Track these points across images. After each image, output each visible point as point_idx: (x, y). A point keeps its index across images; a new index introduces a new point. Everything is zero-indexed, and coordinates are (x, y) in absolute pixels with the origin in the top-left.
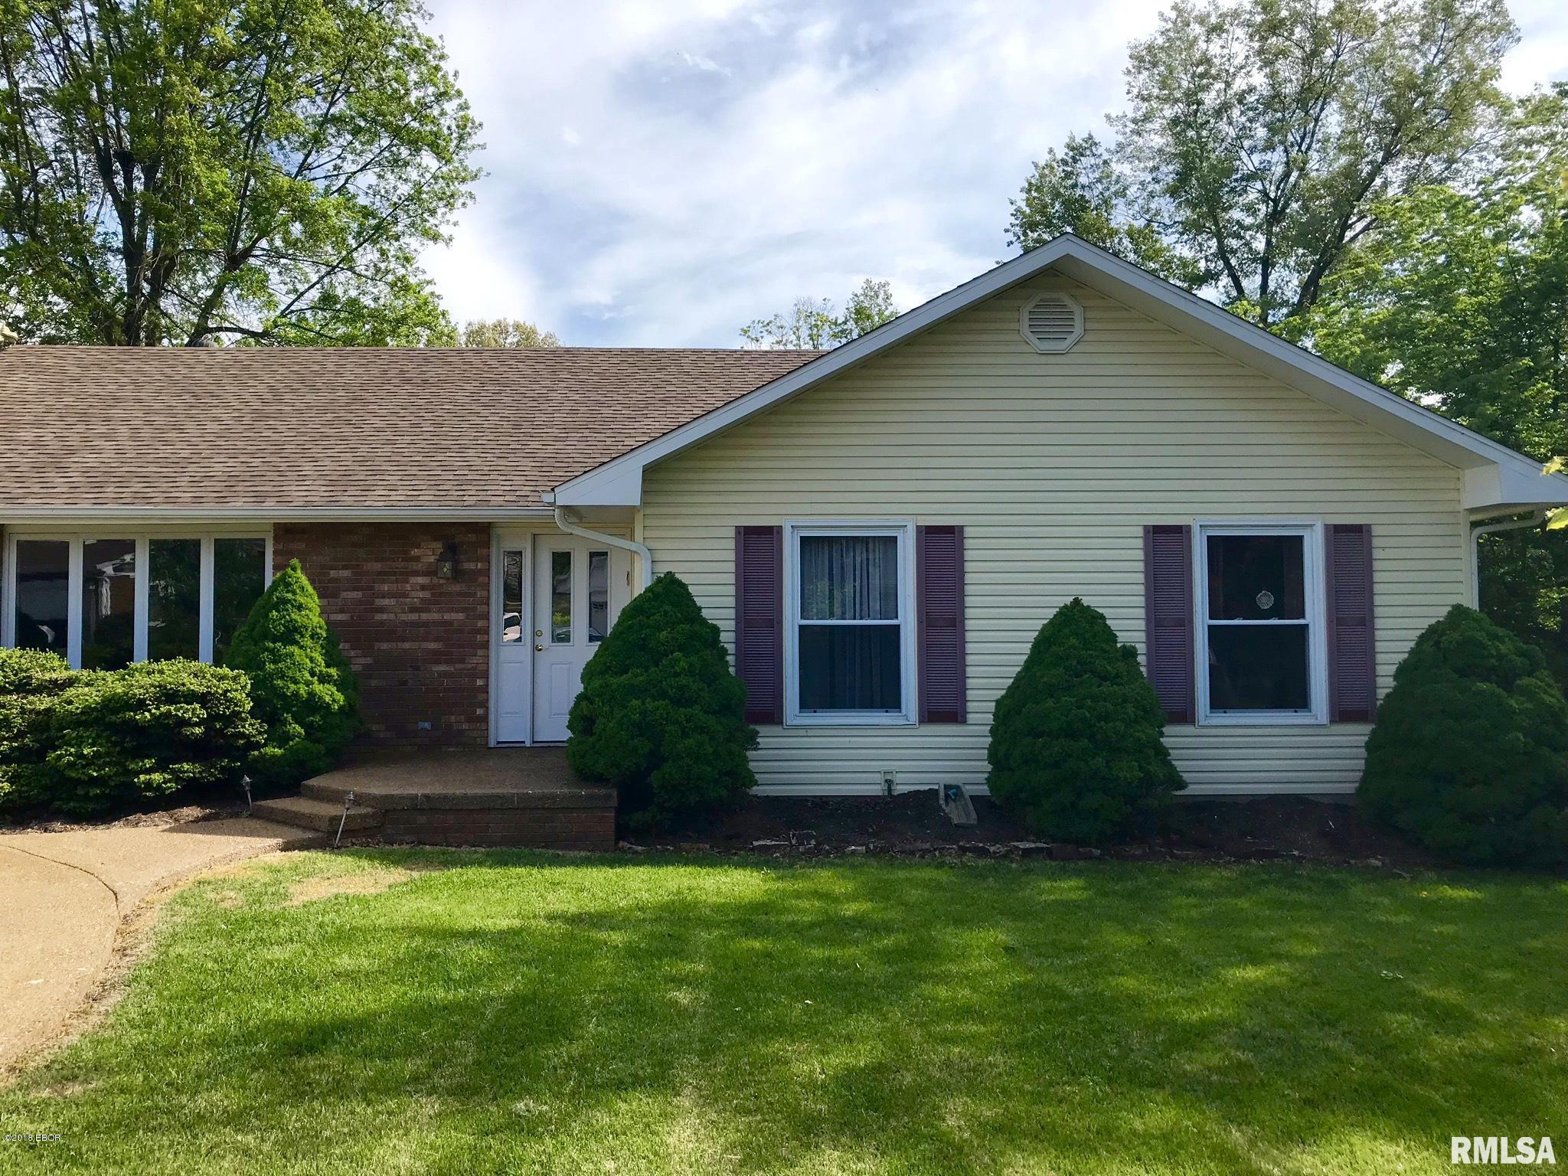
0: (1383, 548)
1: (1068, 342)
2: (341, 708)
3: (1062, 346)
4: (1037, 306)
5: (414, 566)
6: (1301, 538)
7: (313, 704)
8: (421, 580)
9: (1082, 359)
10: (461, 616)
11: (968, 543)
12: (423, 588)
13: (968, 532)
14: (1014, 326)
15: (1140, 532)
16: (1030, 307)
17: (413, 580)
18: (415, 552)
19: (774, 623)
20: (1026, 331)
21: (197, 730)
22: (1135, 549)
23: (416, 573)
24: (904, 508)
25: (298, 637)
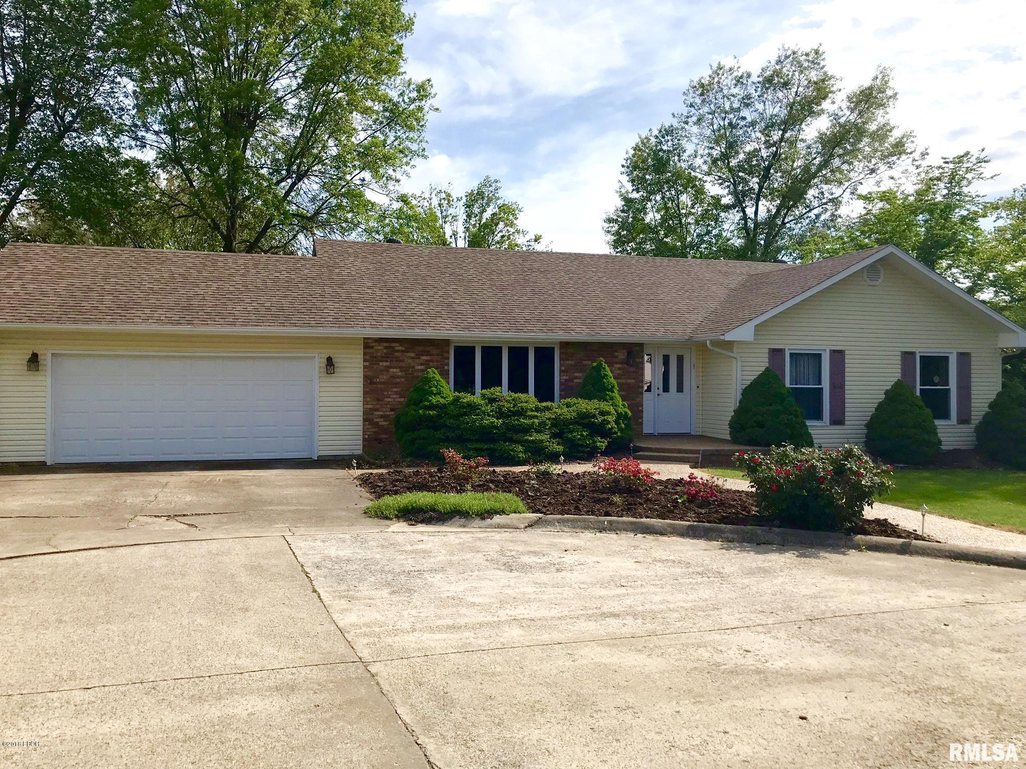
0: (975, 361)
1: (879, 282)
3: (876, 283)
5: (616, 360)
6: (947, 357)
8: (618, 366)
9: (882, 288)
10: (633, 381)
11: (847, 357)
12: (619, 369)
13: (847, 352)
14: (861, 275)
15: (899, 353)
17: (615, 366)
18: (616, 354)
20: (865, 276)
22: (898, 360)
23: (617, 363)
24: (825, 343)
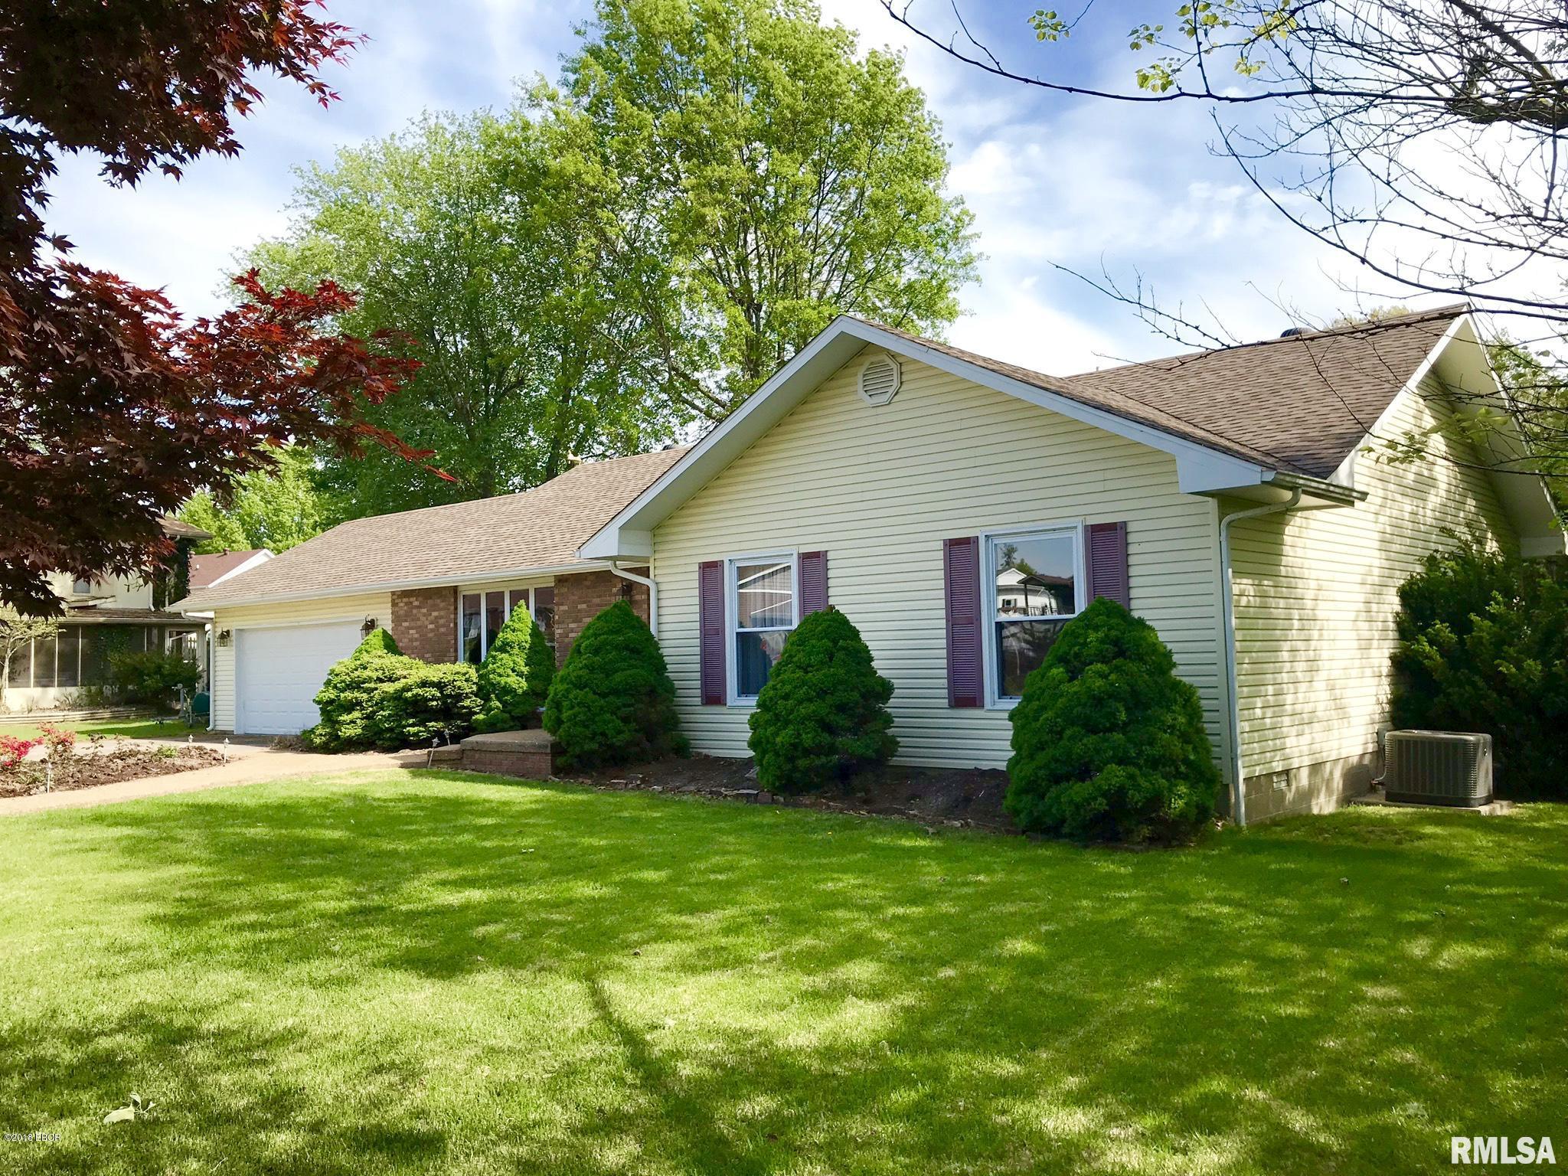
0: (1139, 543)
1: (888, 395)
2: (524, 692)
3: (885, 398)
4: (868, 369)
7: (507, 690)
9: (904, 406)
11: (830, 564)
13: (830, 556)
14: (852, 389)
15: (941, 545)
16: (862, 370)
19: (720, 632)
20: (861, 391)
21: (435, 703)
22: (938, 561)
24: (790, 540)
25: (508, 648)
